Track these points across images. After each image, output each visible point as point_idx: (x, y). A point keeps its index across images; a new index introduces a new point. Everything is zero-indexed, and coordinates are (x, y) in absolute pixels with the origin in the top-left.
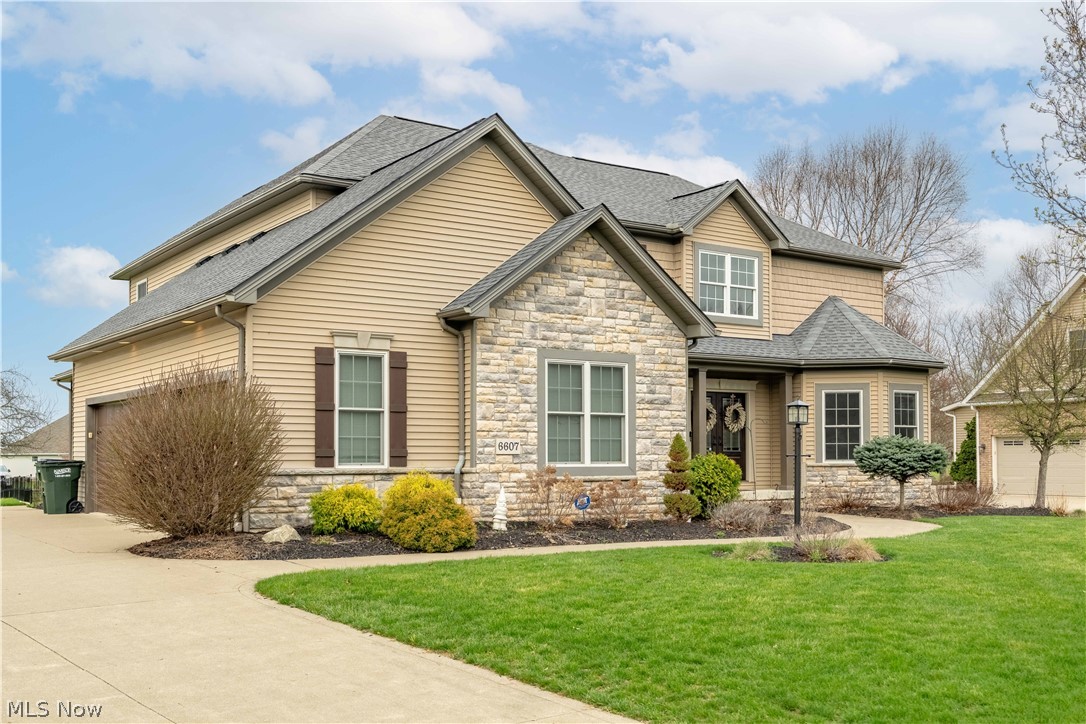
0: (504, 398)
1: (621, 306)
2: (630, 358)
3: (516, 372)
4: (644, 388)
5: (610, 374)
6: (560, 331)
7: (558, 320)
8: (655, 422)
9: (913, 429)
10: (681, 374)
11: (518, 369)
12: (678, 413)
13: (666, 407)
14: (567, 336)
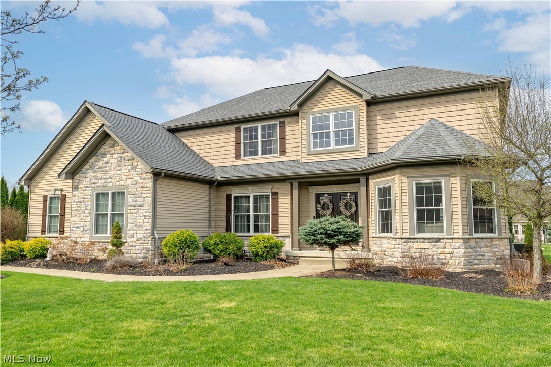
0: (79, 209)
1: (123, 165)
2: (127, 186)
3: (84, 198)
4: (131, 200)
5: (118, 195)
6: (99, 179)
7: (99, 175)
8: (136, 215)
9: (439, 209)
10: (149, 192)
11: (85, 196)
12: (146, 210)
13: (141, 208)
14: (102, 181)
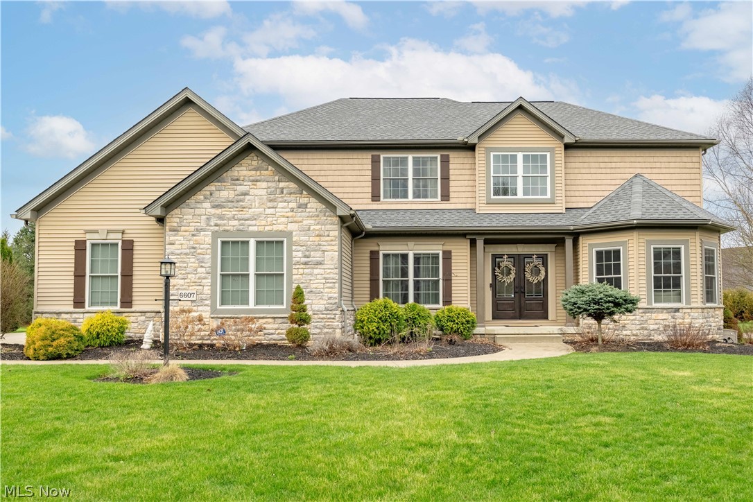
0: (185, 265)
1: (280, 199)
2: (289, 235)
3: (194, 248)
4: (300, 254)
5: (271, 246)
6: (229, 219)
7: (228, 213)
8: (309, 277)
10: (333, 243)
11: (197, 246)
12: (330, 270)
13: (319, 266)
14: (236, 223)
